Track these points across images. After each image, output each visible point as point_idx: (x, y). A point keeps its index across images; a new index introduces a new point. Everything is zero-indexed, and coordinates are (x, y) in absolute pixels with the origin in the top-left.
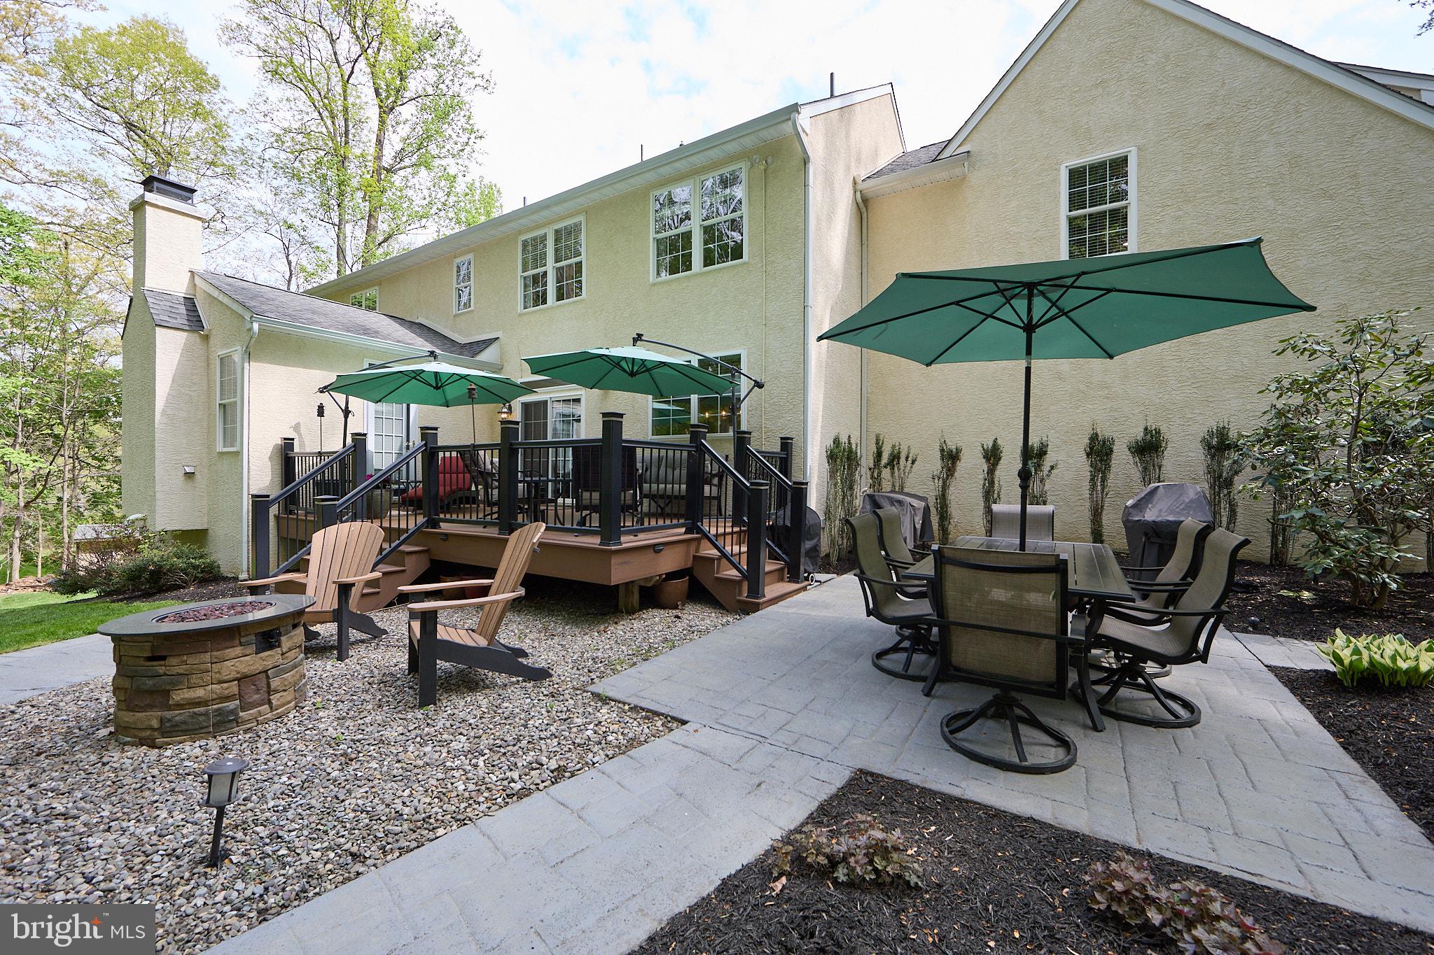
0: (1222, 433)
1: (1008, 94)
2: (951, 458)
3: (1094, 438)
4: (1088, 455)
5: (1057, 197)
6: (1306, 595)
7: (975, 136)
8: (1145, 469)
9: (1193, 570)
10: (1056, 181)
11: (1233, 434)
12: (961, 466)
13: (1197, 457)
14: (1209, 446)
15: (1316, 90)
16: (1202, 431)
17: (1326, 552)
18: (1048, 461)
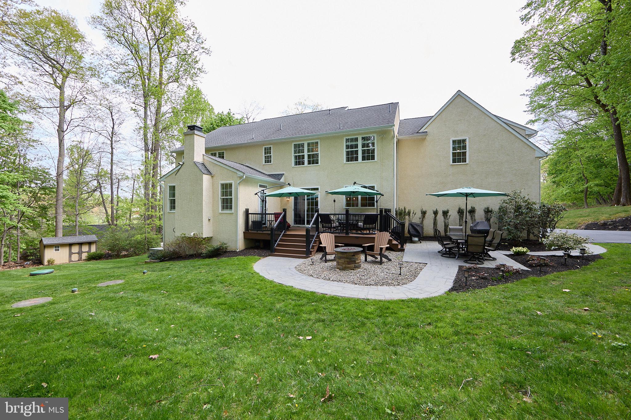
0: (488, 208)
1: (437, 118)
2: (424, 213)
3: (460, 209)
4: (458, 213)
5: (450, 147)
6: (506, 244)
7: (428, 127)
8: (471, 217)
9: (493, 238)
10: (449, 143)
11: (490, 209)
12: (427, 215)
13: (482, 213)
14: (485, 211)
15: (506, 131)
16: (483, 208)
17: (510, 235)
18: (449, 214)
